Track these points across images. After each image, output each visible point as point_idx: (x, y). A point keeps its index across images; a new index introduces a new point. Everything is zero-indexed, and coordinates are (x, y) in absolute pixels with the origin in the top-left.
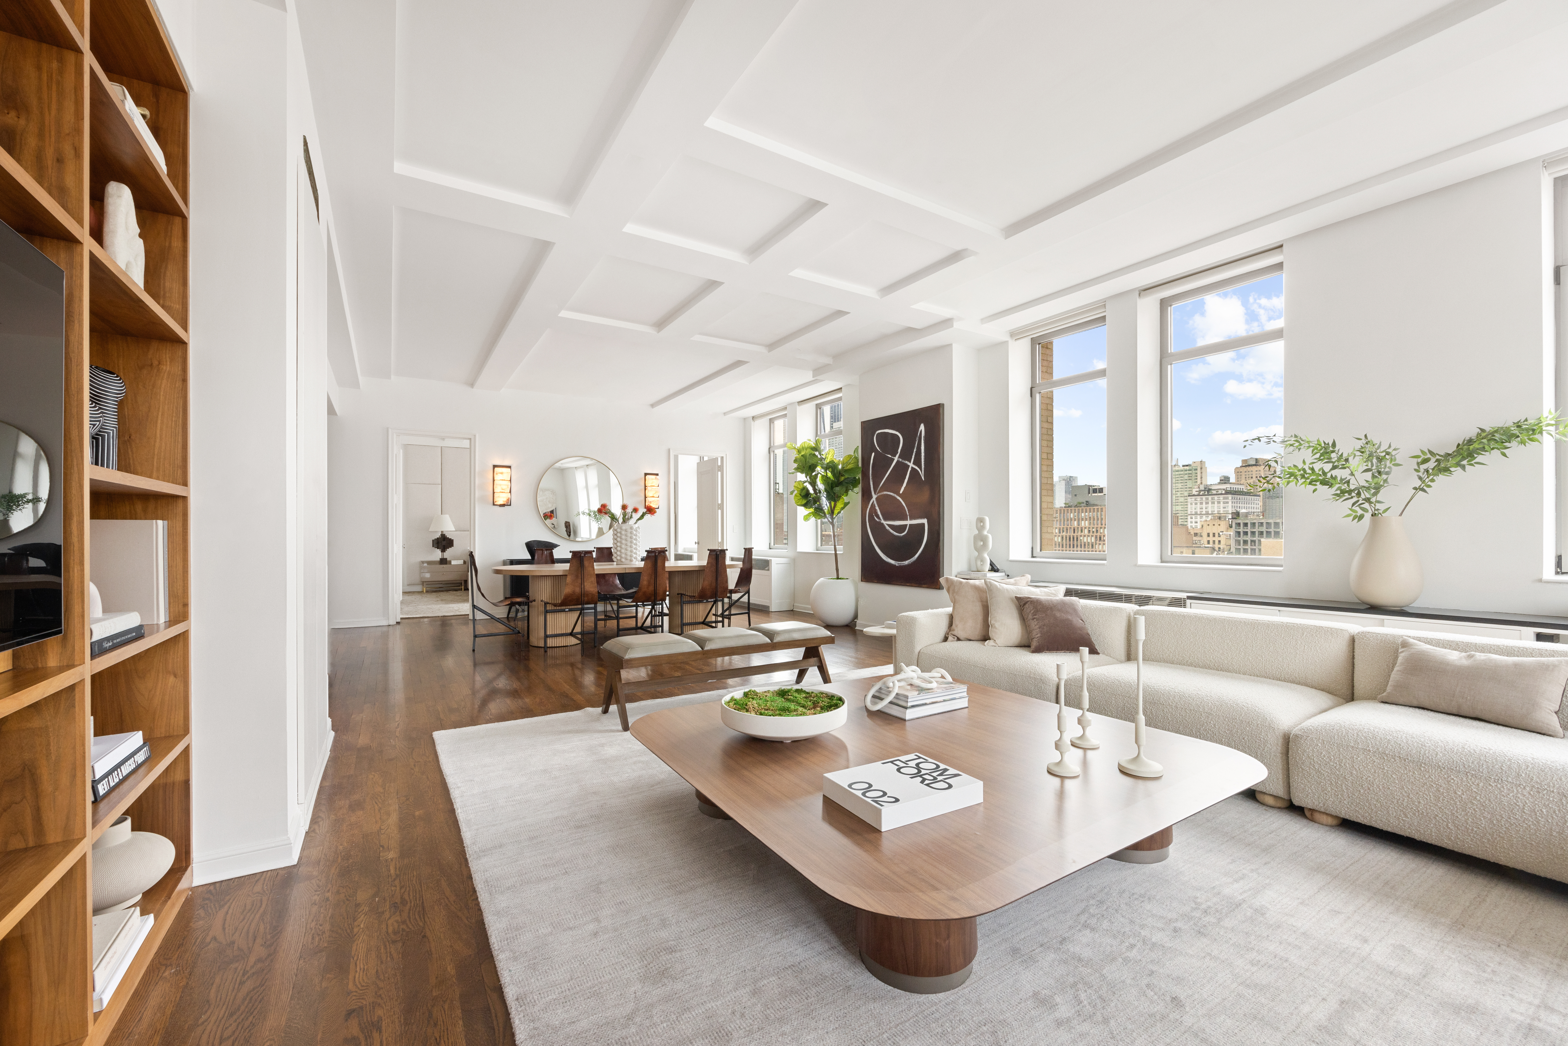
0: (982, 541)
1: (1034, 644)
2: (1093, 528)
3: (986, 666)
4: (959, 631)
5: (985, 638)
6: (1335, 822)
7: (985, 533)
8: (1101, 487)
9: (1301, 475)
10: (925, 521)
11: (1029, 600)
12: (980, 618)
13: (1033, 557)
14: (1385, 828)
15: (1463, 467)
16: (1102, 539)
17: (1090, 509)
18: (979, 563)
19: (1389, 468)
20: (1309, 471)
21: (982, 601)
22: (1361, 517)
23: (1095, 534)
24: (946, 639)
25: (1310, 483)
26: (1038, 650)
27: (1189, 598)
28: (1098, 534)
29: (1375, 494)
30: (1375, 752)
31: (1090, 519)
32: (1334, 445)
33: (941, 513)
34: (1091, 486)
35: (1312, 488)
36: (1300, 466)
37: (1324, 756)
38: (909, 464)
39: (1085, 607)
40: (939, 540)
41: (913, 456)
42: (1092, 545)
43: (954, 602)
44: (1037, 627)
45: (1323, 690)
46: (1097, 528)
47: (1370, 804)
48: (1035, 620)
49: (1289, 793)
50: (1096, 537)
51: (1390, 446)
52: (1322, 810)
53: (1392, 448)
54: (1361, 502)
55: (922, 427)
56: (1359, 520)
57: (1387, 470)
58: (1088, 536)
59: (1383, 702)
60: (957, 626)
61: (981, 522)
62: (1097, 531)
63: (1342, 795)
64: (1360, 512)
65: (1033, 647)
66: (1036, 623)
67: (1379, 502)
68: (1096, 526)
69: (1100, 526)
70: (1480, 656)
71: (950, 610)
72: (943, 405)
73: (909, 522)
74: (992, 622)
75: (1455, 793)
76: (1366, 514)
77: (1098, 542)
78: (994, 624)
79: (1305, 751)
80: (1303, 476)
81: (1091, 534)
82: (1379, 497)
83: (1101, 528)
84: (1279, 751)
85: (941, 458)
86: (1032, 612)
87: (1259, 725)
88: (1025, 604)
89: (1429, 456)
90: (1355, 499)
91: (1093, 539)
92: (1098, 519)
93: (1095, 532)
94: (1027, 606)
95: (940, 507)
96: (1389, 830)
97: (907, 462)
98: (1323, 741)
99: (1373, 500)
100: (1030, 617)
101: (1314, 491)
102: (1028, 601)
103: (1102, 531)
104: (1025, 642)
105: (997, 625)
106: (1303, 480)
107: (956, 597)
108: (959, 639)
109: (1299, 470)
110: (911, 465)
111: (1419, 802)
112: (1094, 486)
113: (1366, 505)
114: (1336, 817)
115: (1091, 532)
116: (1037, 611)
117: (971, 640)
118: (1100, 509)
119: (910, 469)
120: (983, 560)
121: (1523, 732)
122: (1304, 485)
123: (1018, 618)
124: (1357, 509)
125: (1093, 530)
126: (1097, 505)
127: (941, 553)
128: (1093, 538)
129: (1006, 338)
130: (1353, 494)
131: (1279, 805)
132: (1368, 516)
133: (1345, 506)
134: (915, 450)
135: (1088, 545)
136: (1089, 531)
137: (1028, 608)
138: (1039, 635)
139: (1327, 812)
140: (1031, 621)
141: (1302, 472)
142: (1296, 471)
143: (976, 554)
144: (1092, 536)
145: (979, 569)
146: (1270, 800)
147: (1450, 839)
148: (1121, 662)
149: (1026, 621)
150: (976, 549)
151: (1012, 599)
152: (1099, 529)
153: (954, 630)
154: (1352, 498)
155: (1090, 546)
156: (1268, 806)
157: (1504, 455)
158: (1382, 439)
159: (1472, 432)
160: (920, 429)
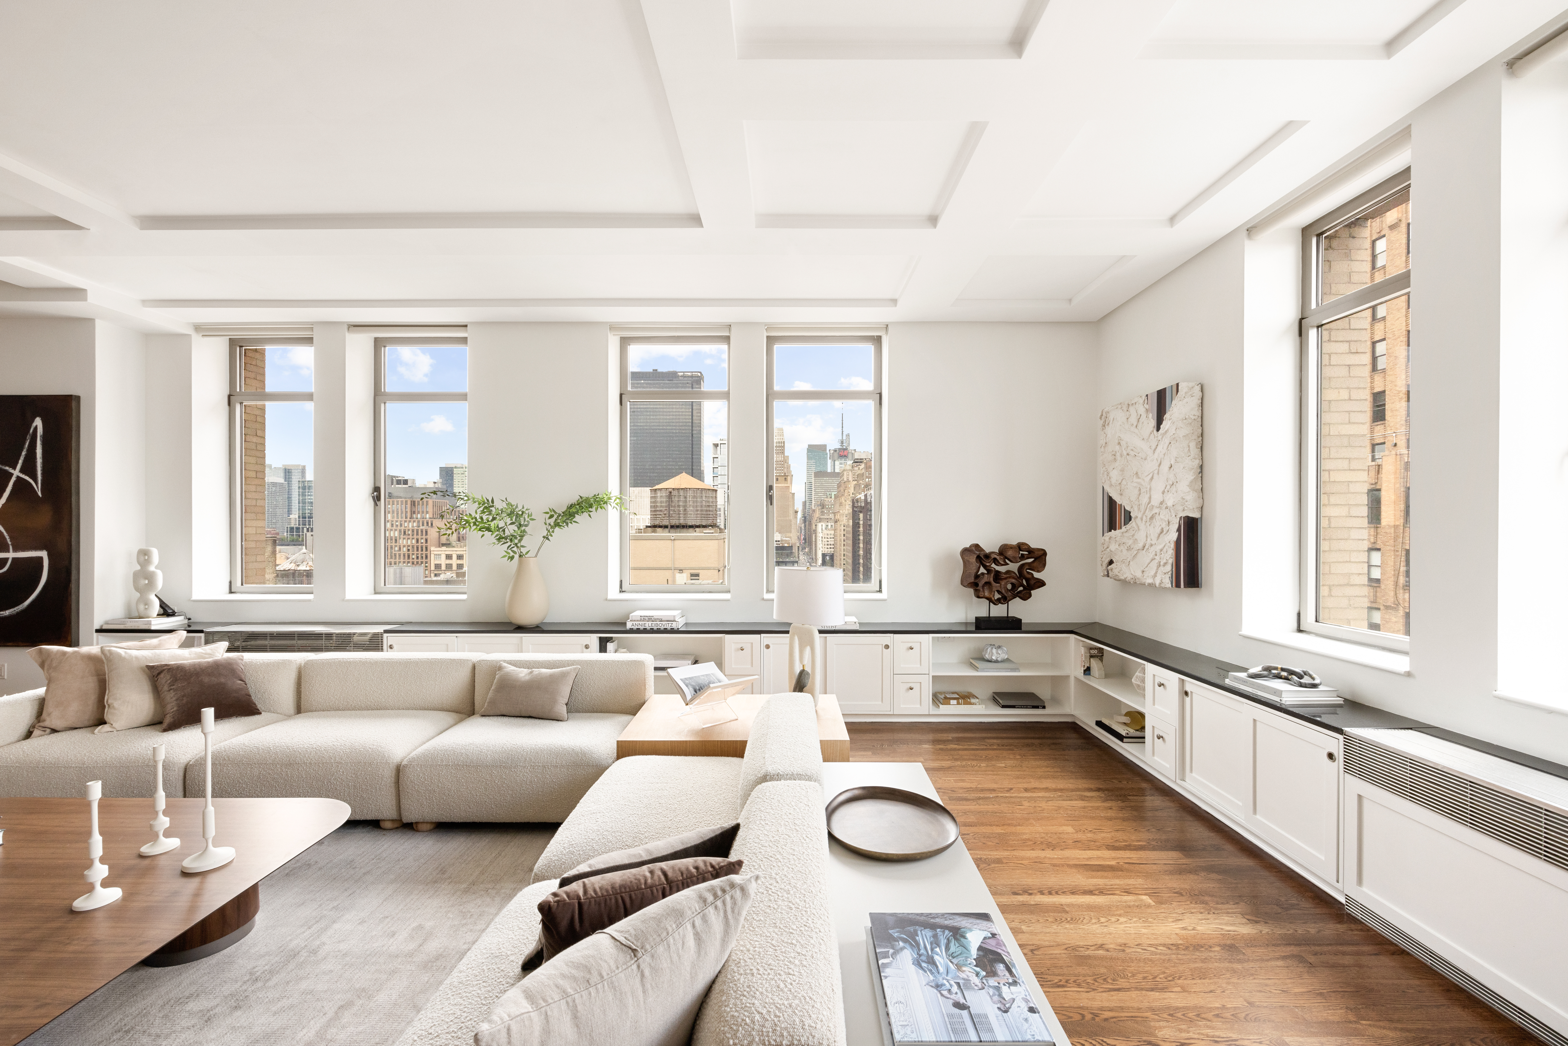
0: (146, 578)
1: (168, 720)
2: (397, 521)
3: (84, 764)
4: (53, 719)
5: (102, 722)
6: (432, 826)
7: (152, 568)
8: (406, 478)
9: (473, 522)
10: (44, 554)
11: (166, 667)
12: (93, 698)
13: (231, 592)
14: (460, 821)
15: (567, 524)
16: (407, 533)
17: (393, 502)
18: (142, 607)
19: (528, 521)
20: (479, 520)
21: (98, 675)
22: (512, 558)
23: (399, 528)
24: (29, 735)
25: (480, 530)
26: (174, 726)
27: (386, 632)
28: (403, 528)
29: (520, 541)
30: (452, 765)
31: (393, 512)
32: (493, 501)
33: (73, 543)
34: (395, 477)
35: (481, 533)
36: (473, 515)
37: (421, 777)
38: (11, 471)
39: (251, 664)
40: (69, 581)
41: (20, 462)
42: (396, 540)
43: (49, 683)
44: (174, 699)
45: (452, 711)
46: (401, 521)
47: (450, 806)
48: (172, 691)
49: (400, 814)
50: (400, 531)
51: (523, 507)
52: (421, 821)
53: (525, 508)
54: (512, 546)
55: (38, 422)
56: (511, 560)
57: (526, 523)
58: (391, 530)
59: (483, 716)
60: (49, 715)
61: (145, 555)
62: (401, 525)
63: (433, 805)
64: (512, 554)
65: (165, 725)
66: (172, 695)
67: (523, 546)
68: (400, 519)
69: (404, 519)
70: (536, 671)
71: (41, 691)
72: (78, 398)
73: (11, 555)
74: (110, 701)
75: (495, 782)
76: (515, 555)
77: (402, 536)
78: (112, 704)
79: (409, 777)
80: (475, 524)
81: (395, 527)
82: (523, 543)
83: (405, 521)
84: (393, 781)
85: (73, 468)
86: (169, 681)
87: (379, 764)
88: (159, 674)
89: (553, 513)
90: (509, 544)
91: (397, 534)
92: (402, 513)
93: (399, 525)
94: (162, 675)
95: (70, 535)
96: (462, 821)
97: (7, 468)
98: (421, 765)
99: (519, 545)
100: (166, 688)
101: (482, 536)
102: (164, 670)
103: (406, 524)
104: (157, 720)
105: (116, 704)
106: (475, 527)
107: (53, 674)
108: (54, 731)
109: (472, 519)
110: (16, 473)
111: (477, 795)
112: (397, 477)
113: (515, 549)
114: (432, 823)
115: (394, 526)
116: (175, 680)
117: (77, 728)
118: (404, 502)
119: (13, 479)
120: (147, 603)
121: (548, 721)
122: (476, 531)
123: (151, 690)
124: (510, 551)
125: (397, 524)
126: (401, 497)
127: (73, 597)
128: (396, 532)
129: (189, 331)
130: (508, 540)
131: (396, 826)
132: (516, 556)
133: (502, 549)
134: (24, 453)
135: (391, 539)
136: (392, 525)
137: (164, 679)
138: (175, 709)
139: (425, 821)
140: (166, 693)
141: (474, 520)
142: (470, 519)
143: (138, 595)
144: (396, 530)
145: (142, 615)
146: (388, 825)
147: (493, 816)
148: (289, 717)
149: (160, 693)
150: (137, 589)
151: (142, 669)
152: (403, 523)
153: (44, 721)
154: (507, 542)
155: (394, 540)
156: (387, 830)
157: (590, 516)
158: (520, 502)
159: (574, 499)
160: (34, 425)
